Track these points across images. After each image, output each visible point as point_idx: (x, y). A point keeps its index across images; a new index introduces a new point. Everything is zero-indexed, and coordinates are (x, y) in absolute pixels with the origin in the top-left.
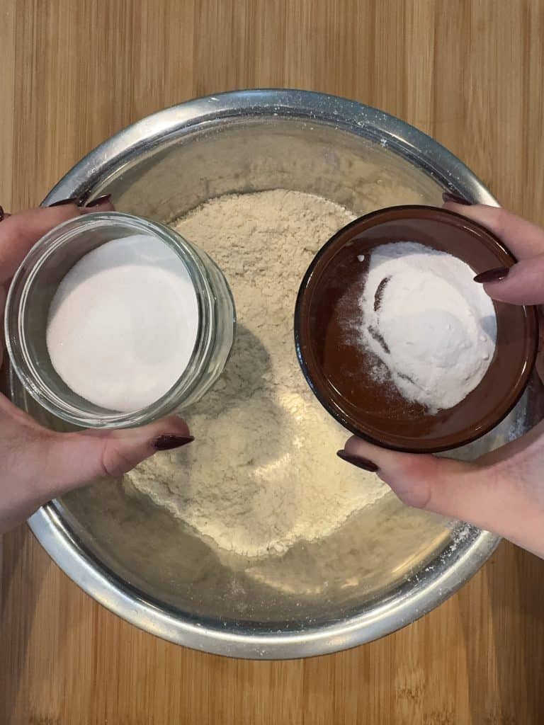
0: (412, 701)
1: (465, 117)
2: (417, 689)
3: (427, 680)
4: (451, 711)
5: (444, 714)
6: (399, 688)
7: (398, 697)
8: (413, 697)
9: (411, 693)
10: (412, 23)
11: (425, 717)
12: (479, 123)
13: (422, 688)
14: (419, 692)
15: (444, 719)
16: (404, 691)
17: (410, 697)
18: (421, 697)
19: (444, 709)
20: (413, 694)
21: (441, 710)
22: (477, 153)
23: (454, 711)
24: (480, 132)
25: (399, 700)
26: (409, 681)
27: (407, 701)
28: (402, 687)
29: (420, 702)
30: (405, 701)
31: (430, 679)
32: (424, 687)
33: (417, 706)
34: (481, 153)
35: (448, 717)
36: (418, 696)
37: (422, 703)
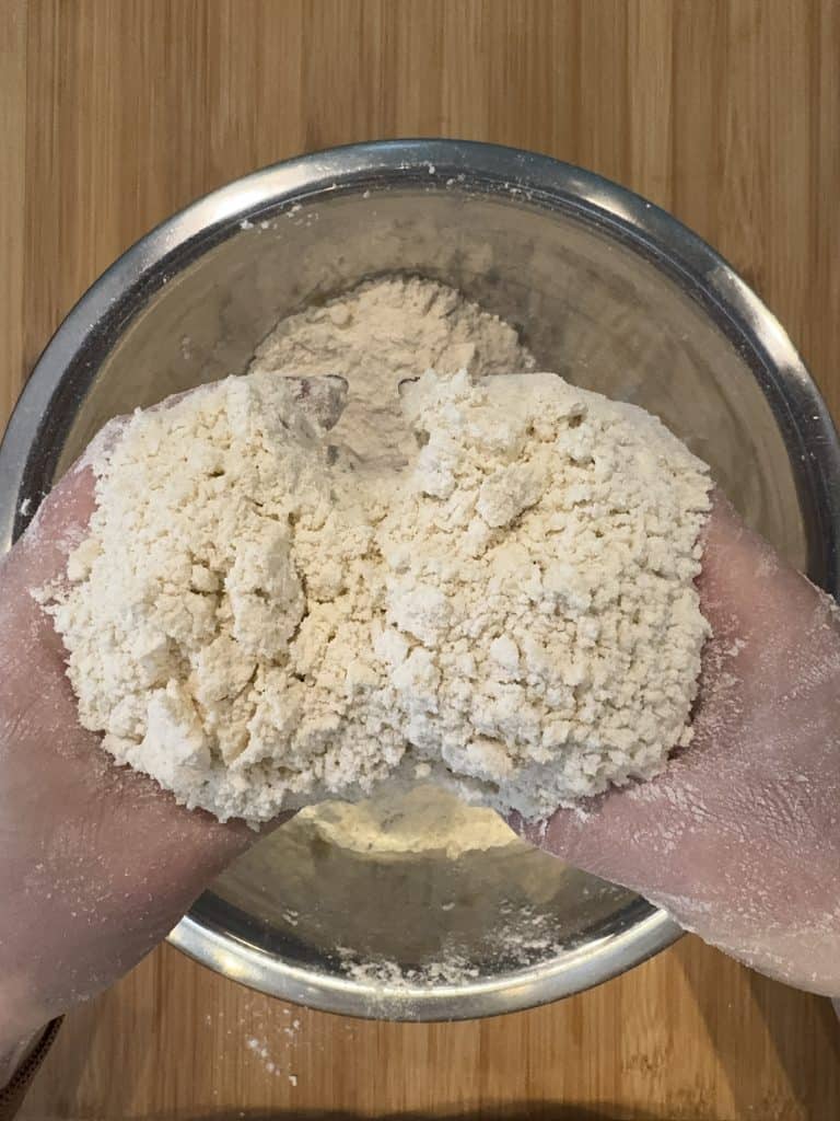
0: (649, 1073)
1: (720, 171)
2: (655, 1055)
3: (671, 1040)
4: (707, 1087)
5: (698, 1093)
6: (628, 1052)
7: (627, 1068)
8: (649, 1067)
9: (646, 1061)
10: (638, 28)
11: (669, 1094)
12: (743, 180)
13: (663, 1052)
14: (659, 1060)
15: (697, 1099)
16: (635, 1058)
17: (645, 1068)
18: (662, 1067)
19: (697, 1084)
20: (650, 1062)
21: (693, 1086)
23: (713, 1087)
24: (745, 194)
25: (630, 1071)
26: (643, 1044)
27: (639, 1072)
28: (633, 1052)
29: (661, 1074)
30: (637, 1073)
31: (675, 1040)
32: (668, 1051)
33: (656, 1081)
34: (746, 228)
35: (704, 1098)
36: (657, 1066)
37: (663, 1075)
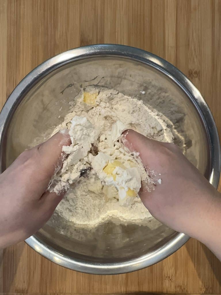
0: (170, 281)
1: (189, 45)
2: (172, 276)
4: (185, 285)
5: (183, 286)
6: (165, 275)
8: (170, 280)
9: (170, 278)
10: (167, 8)
11: (175, 287)
15: (183, 288)
16: (166, 277)
17: (169, 280)
18: (174, 279)
20: (171, 278)
21: (182, 284)
22: (193, 59)
23: (187, 285)
24: (195, 51)
25: (165, 280)
26: (168, 273)
27: (168, 281)
28: (166, 275)
29: (173, 281)
31: (177, 272)
32: (175, 275)
33: (172, 283)
34: (195, 60)
35: (185, 287)
36: (172, 279)
37: (174, 282)
